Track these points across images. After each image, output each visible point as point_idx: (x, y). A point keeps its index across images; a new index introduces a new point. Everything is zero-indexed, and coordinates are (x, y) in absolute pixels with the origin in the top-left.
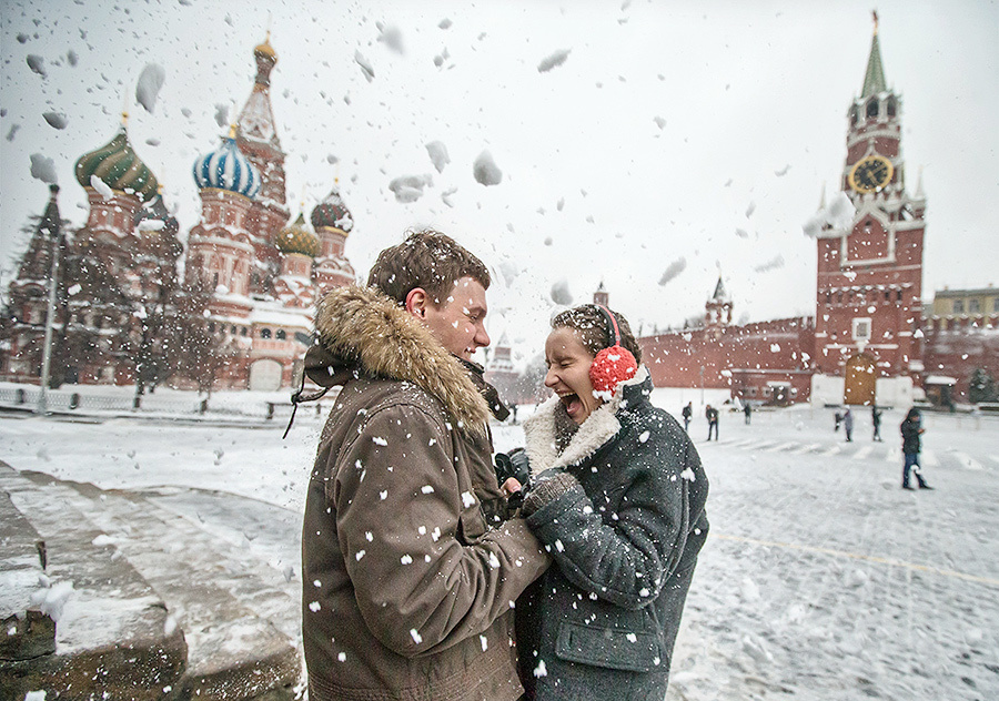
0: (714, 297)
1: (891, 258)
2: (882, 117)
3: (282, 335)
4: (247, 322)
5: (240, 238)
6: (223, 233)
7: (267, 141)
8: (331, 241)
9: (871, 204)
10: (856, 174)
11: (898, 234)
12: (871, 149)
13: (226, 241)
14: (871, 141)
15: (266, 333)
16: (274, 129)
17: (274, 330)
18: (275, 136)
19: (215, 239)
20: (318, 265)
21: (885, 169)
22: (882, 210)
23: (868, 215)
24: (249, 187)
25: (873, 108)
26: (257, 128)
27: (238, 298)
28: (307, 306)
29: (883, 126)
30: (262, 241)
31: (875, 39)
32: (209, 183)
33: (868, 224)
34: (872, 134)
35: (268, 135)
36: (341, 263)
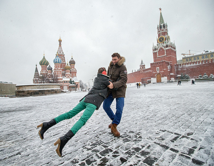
0: (141, 64)
1: (165, 55)
2: (162, 29)
3: (67, 82)
4: (62, 81)
5: (60, 69)
6: (58, 69)
7: (62, 53)
8: (72, 66)
9: (161, 45)
10: (159, 40)
11: (166, 50)
12: (161, 35)
13: (58, 70)
14: (161, 33)
15: (65, 82)
16: (62, 51)
17: (66, 82)
18: (63, 52)
19: (57, 70)
20: (71, 70)
21: (164, 38)
22: (163, 46)
23: (161, 47)
24: (60, 62)
25: (161, 27)
26: (60, 52)
27: (61, 78)
28: (70, 77)
29: (163, 30)
30: (63, 68)
31: (161, 13)
32: (55, 63)
33: (161, 49)
34: (161, 32)
35: (62, 52)
36: (74, 70)
